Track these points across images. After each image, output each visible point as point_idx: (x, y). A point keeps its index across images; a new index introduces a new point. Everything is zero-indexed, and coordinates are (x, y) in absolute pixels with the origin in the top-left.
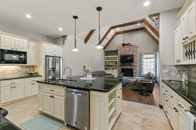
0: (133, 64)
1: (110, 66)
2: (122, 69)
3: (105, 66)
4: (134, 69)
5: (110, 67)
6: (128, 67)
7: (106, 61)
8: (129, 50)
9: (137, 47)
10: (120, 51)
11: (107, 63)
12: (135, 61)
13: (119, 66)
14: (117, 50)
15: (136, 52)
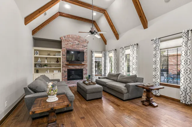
0: (83, 63)
1: (46, 65)
2: (68, 69)
3: (35, 65)
4: (84, 69)
5: (45, 67)
6: (78, 67)
7: (38, 56)
8: (78, 44)
9: (87, 42)
10: (66, 43)
11: (39, 60)
12: (86, 60)
13: (65, 65)
14: (59, 40)
15: (87, 49)
